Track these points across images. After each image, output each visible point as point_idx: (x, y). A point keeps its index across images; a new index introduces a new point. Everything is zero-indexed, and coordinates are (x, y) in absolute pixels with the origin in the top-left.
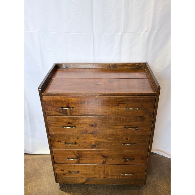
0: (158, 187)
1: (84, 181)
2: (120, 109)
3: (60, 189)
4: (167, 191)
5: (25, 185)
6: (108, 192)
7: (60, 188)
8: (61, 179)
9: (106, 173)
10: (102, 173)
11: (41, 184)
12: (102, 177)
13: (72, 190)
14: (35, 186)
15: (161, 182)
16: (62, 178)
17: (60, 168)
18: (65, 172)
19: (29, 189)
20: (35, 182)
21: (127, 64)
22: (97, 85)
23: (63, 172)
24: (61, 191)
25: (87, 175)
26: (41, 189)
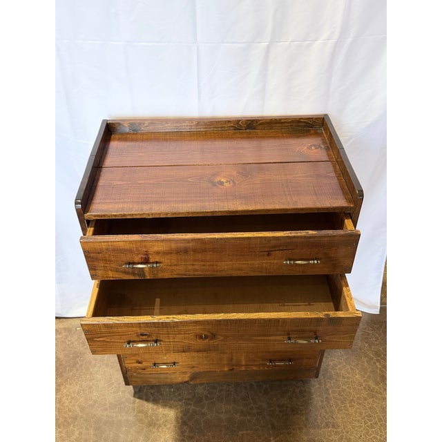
0: (344, 377)
1: (187, 379)
2: (272, 261)
3: (134, 396)
4: (361, 385)
5: (57, 391)
6: (238, 395)
7: (135, 393)
8: (138, 377)
9: (234, 362)
10: (225, 362)
11: (91, 388)
12: (226, 369)
13: (160, 397)
14: (79, 392)
15: (348, 367)
16: (139, 375)
17: (133, 358)
18: (145, 364)
19: (67, 399)
20: (77, 383)
21: (280, 119)
22: (214, 184)
23: (140, 365)
24: (137, 400)
25: (193, 367)
26: (94, 398)
